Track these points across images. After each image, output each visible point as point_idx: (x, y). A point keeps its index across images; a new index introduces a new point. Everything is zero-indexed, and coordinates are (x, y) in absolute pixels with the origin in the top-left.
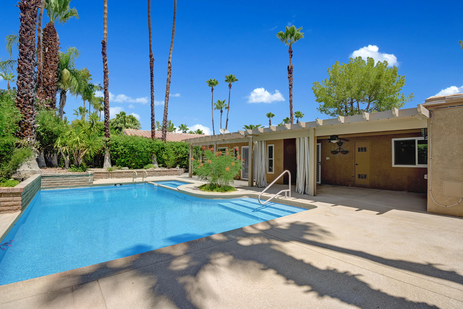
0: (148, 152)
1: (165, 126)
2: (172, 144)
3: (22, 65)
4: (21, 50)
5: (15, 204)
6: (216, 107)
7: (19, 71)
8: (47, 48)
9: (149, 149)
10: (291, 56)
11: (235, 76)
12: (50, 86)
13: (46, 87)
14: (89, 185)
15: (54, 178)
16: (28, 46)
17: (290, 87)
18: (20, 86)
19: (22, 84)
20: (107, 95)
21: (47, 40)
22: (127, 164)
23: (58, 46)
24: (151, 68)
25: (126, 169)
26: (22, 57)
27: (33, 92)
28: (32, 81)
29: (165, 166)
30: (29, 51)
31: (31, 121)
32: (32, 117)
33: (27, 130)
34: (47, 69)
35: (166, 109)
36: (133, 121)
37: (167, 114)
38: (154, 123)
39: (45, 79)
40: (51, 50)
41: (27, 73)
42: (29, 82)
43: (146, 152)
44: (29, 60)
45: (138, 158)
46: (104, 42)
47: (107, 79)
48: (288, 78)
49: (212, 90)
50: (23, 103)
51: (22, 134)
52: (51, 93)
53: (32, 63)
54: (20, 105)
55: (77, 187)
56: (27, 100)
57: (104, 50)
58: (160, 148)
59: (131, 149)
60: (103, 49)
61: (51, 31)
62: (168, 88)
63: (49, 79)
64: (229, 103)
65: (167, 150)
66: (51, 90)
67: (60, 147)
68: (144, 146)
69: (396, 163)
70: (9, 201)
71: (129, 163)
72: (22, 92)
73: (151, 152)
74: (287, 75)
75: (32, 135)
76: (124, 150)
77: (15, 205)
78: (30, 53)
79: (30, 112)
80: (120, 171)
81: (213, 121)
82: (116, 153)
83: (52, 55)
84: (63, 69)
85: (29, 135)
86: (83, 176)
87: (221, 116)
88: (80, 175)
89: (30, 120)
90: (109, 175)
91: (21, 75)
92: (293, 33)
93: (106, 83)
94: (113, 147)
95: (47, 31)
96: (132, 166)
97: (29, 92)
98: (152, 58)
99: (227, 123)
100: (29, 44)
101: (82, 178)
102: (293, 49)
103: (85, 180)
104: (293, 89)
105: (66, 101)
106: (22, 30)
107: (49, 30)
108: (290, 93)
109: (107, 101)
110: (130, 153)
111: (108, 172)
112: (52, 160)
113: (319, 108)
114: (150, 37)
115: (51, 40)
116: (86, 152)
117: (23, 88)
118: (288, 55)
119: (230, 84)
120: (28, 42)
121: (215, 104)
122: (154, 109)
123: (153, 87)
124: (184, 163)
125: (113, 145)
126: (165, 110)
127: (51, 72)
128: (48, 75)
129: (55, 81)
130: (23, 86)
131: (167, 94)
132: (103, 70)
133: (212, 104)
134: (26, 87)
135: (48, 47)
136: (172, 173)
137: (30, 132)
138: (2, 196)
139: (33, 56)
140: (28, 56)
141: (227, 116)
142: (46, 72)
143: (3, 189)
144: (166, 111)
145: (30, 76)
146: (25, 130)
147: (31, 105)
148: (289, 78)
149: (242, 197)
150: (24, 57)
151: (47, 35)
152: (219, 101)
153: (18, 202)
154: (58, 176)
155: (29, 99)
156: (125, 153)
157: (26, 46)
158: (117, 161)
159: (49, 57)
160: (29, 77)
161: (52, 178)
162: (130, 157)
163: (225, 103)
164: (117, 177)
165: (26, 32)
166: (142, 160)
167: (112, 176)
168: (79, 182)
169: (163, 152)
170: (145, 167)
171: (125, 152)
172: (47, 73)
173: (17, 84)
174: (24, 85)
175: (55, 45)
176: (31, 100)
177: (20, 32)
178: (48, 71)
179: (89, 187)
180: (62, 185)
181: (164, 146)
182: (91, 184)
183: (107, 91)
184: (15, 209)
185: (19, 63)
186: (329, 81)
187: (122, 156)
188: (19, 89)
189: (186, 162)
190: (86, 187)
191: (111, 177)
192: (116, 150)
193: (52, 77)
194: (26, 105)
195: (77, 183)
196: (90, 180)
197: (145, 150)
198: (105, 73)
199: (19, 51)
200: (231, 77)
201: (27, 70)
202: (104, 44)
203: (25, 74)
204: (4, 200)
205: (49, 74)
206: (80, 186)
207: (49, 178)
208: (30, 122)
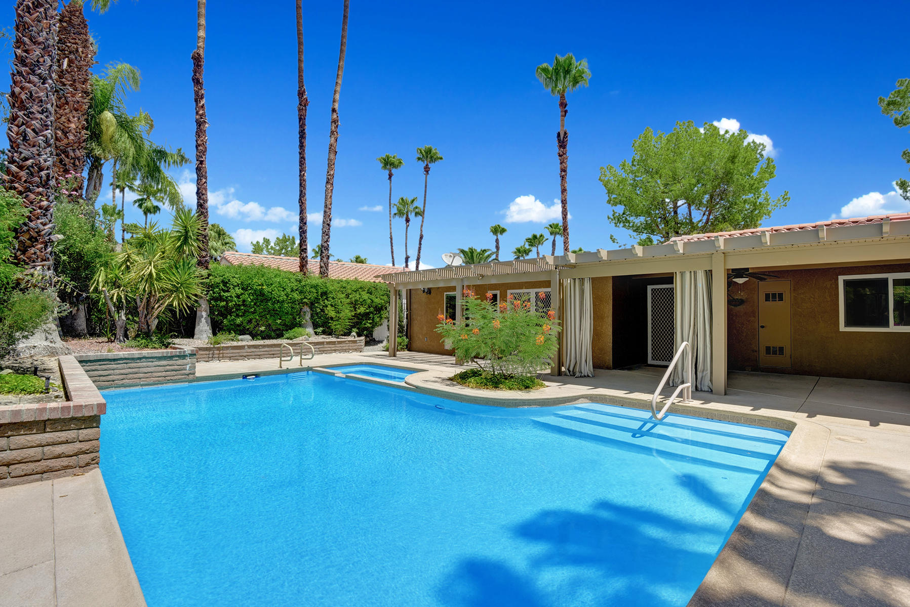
0: (293, 302)
1: (326, 245)
2: (343, 286)
3: (22, 88)
4: (20, 51)
5: (83, 450)
6: (396, 212)
7: (14, 104)
8: (67, 59)
9: (296, 296)
10: (564, 113)
11: (437, 151)
12: (71, 148)
13: (61, 150)
14: (185, 378)
15: (104, 365)
16: (39, 44)
17: (563, 173)
18: (18, 139)
19: (22, 135)
20: (204, 174)
21: (65, 41)
22: (248, 329)
23: (92, 57)
24: (300, 119)
25: (246, 340)
26: (24, 68)
27: (49, 155)
28: (47, 130)
29: (328, 332)
30: (42, 57)
31: (44, 226)
32: (47, 215)
33: (34, 247)
34: (65, 109)
35: (328, 210)
36: (219, 237)
37: (330, 220)
38: (306, 238)
39: (58, 132)
40: (74, 65)
41: (35, 108)
42: (39, 130)
43: (291, 303)
44: (40, 76)
45: (271, 316)
46: (199, 55)
47: (205, 138)
48: (557, 156)
49: (390, 176)
50: (25, 182)
51: (22, 256)
52: (74, 164)
53: (47, 85)
54: (16, 185)
55: (157, 384)
56: (35, 174)
57: (198, 74)
58: (320, 293)
59: (257, 296)
60: (195, 72)
61: (76, 21)
62: (331, 165)
63: (68, 133)
64: (425, 203)
65: (333, 298)
66: (73, 158)
67: (105, 291)
68: (285, 289)
69: (848, 323)
70: (67, 442)
71: (251, 326)
72: (23, 155)
73: (301, 302)
74: (556, 150)
75: (45, 260)
76: (242, 297)
77: (85, 453)
78: (44, 62)
79: (42, 203)
80: (235, 344)
81: (391, 239)
82: (223, 303)
83: (77, 78)
84: (101, 112)
85: (39, 260)
86: (174, 359)
87: (407, 228)
88: (165, 355)
89: (42, 223)
90: (213, 354)
91: (20, 113)
92: (568, 67)
93: (201, 148)
94: (217, 290)
95: (66, 22)
96: (259, 332)
97: (39, 155)
98: (305, 97)
99: (420, 244)
100: (41, 39)
101: (171, 362)
102: (567, 100)
103: (176, 367)
104: (568, 178)
105: (103, 185)
106: (25, 3)
107: (70, 18)
108: (563, 185)
109: (204, 188)
110: (255, 304)
111: (212, 346)
112: (75, 320)
113: (612, 217)
114: (299, 52)
115: (76, 43)
116: (173, 301)
117: (25, 145)
118: (559, 111)
119: (427, 165)
120: (39, 34)
121: (395, 205)
122: (305, 207)
123: (304, 160)
124: (365, 324)
125: (218, 287)
126: (325, 212)
127: (74, 117)
128: (68, 124)
129: (84, 138)
130: (25, 139)
131: (329, 177)
132: (194, 117)
133: (390, 205)
134: (32, 143)
135: (68, 57)
136: (345, 346)
137: (42, 252)
138: (48, 430)
139: (50, 68)
140: (40, 69)
141: (421, 230)
142: (62, 115)
143: (50, 409)
144: (328, 213)
145: (43, 117)
146: (30, 247)
147: (43, 186)
148: (560, 156)
149: (577, 402)
150: (27, 69)
151: (66, 30)
152: (402, 199)
153: (91, 442)
154: (114, 360)
155: (38, 172)
156: (243, 305)
157: (35, 43)
158: (225, 321)
159: (69, 81)
160: (41, 118)
161: (100, 365)
162: (253, 313)
163: (416, 204)
164: (230, 358)
165: (35, 10)
166: (280, 319)
167: (221, 355)
168: (164, 374)
169: (326, 301)
170: (287, 335)
171: (244, 301)
172: (63, 118)
173: (8, 134)
174: (28, 138)
175: (84, 55)
176: (44, 175)
177: (19, 7)
178: (66, 114)
179: (186, 384)
180: (124, 381)
181: (327, 288)
182: (191, 376)
183: (204, 166)
184: (82, 463)
185: (15, 82)
186: (630, 165)
187: (237, 310)
188: (14, 146)
189: (370, 323)
190: (179, 384)
191: (219, 357)
192: (224, 297)
193: (75, 127)
194: (33, 186)
195: (160, 374)
196: (188, 368)
197: (288, 297)
198: (200, 125)
199: (16, 55)
200: (428, 151)
201: (37, 101)
202: (197, 59)
203: (31, 110)
204: (52, 440)
205: (69, 121)
206: (166, 383)
207: (92, 364)
208: (41, 227)
